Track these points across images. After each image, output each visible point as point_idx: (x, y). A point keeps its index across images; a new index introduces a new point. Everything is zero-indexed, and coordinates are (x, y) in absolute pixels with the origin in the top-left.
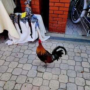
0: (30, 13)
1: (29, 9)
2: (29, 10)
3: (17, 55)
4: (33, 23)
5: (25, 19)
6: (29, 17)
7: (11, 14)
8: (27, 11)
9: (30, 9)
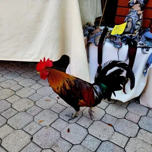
0: (137, 27)
1: (139, 15)
2: (137, 19)
3: (69, 131)
4: (145, 50)
5: (122, 39)
6: (131, 36)
7: (87, 24)
8: (130, 19)
9: (141, 17)
